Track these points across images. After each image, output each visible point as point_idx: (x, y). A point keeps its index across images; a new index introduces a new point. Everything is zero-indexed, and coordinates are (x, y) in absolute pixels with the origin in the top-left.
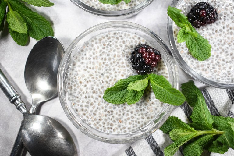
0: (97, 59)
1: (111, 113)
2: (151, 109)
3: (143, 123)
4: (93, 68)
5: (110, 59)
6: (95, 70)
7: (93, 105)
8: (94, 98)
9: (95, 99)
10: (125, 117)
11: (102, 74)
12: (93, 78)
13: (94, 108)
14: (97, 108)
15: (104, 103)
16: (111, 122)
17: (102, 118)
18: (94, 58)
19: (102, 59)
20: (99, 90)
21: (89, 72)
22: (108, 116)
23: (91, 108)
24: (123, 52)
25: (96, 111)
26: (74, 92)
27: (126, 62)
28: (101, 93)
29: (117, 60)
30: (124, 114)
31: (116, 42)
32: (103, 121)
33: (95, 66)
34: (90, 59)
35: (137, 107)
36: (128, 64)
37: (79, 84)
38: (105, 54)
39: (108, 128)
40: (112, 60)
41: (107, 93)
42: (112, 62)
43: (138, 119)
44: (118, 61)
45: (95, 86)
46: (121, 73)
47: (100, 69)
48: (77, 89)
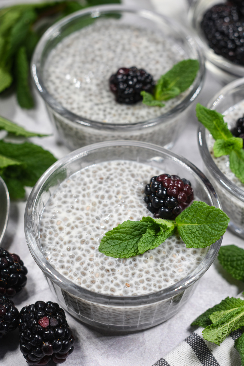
0: (89, 196)
2: (179, 267)
4: (83, 209)
5: (110, 197)
6: (85, 211)
7: (82, 261)
8: (82, 250)
9: (84, 252)
10: (136, 279)
11: (98, 218)
12: (82, 222)
13: (82, 264)
14: (89, 265)
15: (100, 257)
16: (112, 286)
17: (96, 279)
18: (84, 196)
19: (97, 197)
20: (92, 239)
21: (75, 214)
22: (106, 277)
23: (77, 264)
24: (131, 188)
25: (86, 269)
26: (49, 243)
27: (136, 202)
29: (121, 199)
30: (133, 274)
31: (121, 175)
32: (97, 283)
33: (85, 206)
34: (77, 197)
35: (156, 265)
36: (140, 204)
37: (58, 231)
38: (102, 190)
40: (114, 199)
41: (106, 243)
42: (114, 202)
43: (159, 282)
45: (85, 234)
46: (129, 215)
47: (94, 210)
48: (55, 237)
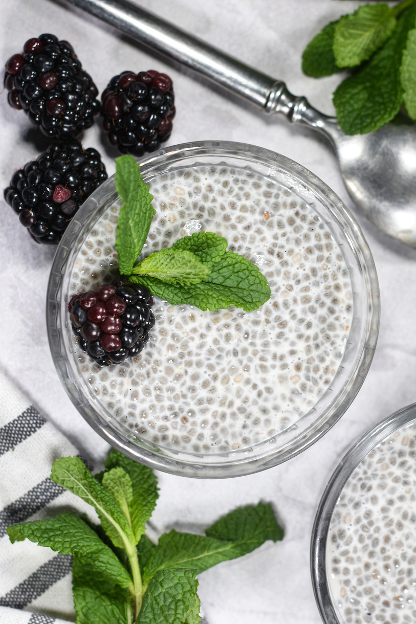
0: (225, 398)
1: (277, 250)
2: (178, 197)
3: (217, 176)
4: (248, 382)
5: (195, 377)
6: (246, 375)
7: (304, 294)
8: (292, 311)
9: (292, 307)
11: (235, 353)
12: (262, 359)
13: (306, 289)
14: (298, 282)
15: (275, 284)
16: (288, 229)
17: (303, 251)
18: (231, 404)
19: (213, 390)
20: (267, 321)
21: (264, 381)
22: (287, 247)
23: (313, 293)
24: (152, 375)
25: (307, 277)
26: (328, 355)
27: (163, 344)
28: (268, 312)
29: (181, 363)
30: (248, 228)
31: (152, 407)
32: (305, 245)
33: (241, 385)
34: (242, 410)
36: (160, 337)
37: (304, 365)
38: (199, 397)
39: (304, 218)
40: (191, 371)
41: (254, 300)
42: (194, 366)
43: (222, 194)
44: (179, 360)
45: (270, 336)
46: (192, 325)
47: (233, 370)
48: (315, 358)
